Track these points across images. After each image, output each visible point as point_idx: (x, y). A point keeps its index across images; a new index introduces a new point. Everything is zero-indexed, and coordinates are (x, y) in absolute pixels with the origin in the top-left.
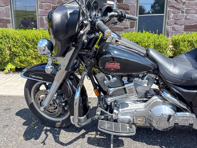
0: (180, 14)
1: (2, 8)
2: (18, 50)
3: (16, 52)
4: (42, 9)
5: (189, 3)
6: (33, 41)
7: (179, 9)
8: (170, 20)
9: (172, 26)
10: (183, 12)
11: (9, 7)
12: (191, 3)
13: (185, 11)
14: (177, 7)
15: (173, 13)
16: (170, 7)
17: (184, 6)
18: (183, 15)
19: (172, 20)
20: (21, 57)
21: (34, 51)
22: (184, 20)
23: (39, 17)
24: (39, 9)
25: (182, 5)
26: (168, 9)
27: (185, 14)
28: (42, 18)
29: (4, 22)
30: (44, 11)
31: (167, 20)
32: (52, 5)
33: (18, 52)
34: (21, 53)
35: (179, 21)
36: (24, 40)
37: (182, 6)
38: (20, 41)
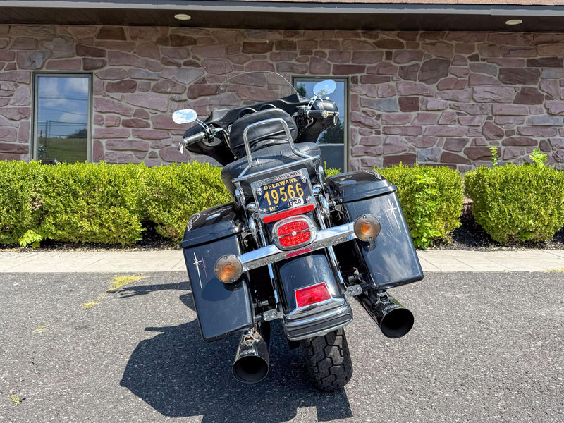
0: (374, 135)
1: (14, 122)
2: (55, 201)
3: (50, 206)
4: (100, 125)
5: (387, 117)
6: (89, 183)
7: (370, 127)
8: (356, 146)
9: (360, 158)
10: (378, 133)
11: (30, 120)
12: (391, 117)
13: (381, 130)
14: (367, 123)
15: (361, 134)
16: (354, 124)
17: (379, 122)
18: (379, 137)
19: (359, 146)
20: (59, 215)
21: (88, 203)
22: (381, 146)
23: (93, 140)
24: (94, 125)
25: (376, 119)
26: (351, 127)
27: (382, 135)
28: (100, 142)
29: (13, 151)
30: (105, 130)
31: (350, 147)
32: (123, 118)
33: (54, 205)
34: (62, 206)
35: (373, 148)
36: (71, 182)
37: (375, 121)
38: (62, 183)
